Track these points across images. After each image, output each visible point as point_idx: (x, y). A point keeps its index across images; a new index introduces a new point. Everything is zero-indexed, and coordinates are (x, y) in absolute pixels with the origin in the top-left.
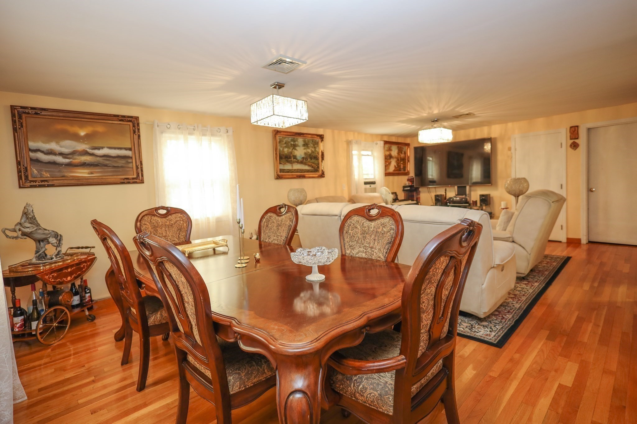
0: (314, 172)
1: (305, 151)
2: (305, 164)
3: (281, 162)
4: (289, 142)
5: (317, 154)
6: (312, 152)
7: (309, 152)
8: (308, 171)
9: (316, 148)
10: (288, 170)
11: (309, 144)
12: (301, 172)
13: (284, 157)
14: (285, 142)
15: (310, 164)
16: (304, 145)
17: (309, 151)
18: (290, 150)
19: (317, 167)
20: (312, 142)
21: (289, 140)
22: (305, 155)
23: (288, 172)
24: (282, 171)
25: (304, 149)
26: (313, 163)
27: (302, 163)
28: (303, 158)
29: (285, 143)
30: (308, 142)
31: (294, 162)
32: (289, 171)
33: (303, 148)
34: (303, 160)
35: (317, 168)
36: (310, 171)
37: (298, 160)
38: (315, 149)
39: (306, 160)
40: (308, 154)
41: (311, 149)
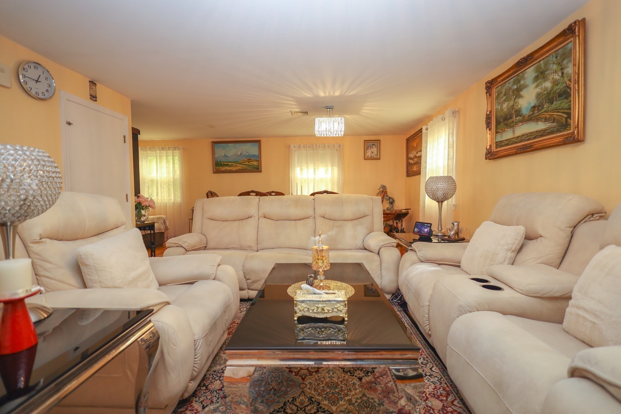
0: (558, 131)
1: (538, 90)
2: (537, 119)
3: (498, 130)
4: (510, 89)
5: (568, 82)
6: (556, 83)
7: (546, 89)
8: (542, 133)
9: (566, 68)
10: (507, 140)
11: (546, 70)
12: (528, 140)
13: (502, 120)
14: (504, 93)
15: (548, 116)
16: (536, 78)
17: (548, 84)
18: (512, 103)
19: (565, 116)
20: (554, 59)
21: (510, 85)
22: (537, 101)
23: (507, 145)
24: (499, 144)
25: (537, 86)
26: (557, 110)
27: (531, 119)
28: (534, 107)
29: (505, 95)
30: (546, 64)
31: (517, 123)
32: (509, 142)
33: (535, 85)
34: (533, 111)
35: (566, 118)
36: (549, 131)
37: (524, 116)
38: (563, 73)
39: (539, 111)
40: (545, 92)
41: (553, 78)
